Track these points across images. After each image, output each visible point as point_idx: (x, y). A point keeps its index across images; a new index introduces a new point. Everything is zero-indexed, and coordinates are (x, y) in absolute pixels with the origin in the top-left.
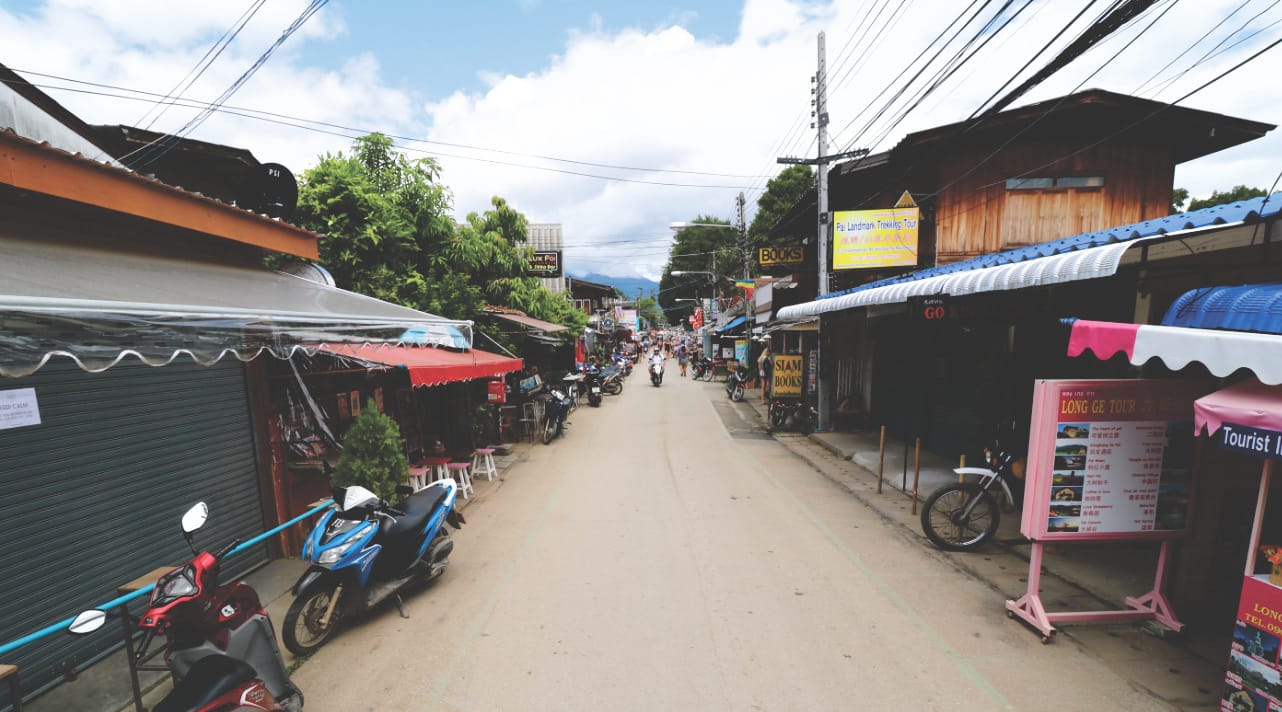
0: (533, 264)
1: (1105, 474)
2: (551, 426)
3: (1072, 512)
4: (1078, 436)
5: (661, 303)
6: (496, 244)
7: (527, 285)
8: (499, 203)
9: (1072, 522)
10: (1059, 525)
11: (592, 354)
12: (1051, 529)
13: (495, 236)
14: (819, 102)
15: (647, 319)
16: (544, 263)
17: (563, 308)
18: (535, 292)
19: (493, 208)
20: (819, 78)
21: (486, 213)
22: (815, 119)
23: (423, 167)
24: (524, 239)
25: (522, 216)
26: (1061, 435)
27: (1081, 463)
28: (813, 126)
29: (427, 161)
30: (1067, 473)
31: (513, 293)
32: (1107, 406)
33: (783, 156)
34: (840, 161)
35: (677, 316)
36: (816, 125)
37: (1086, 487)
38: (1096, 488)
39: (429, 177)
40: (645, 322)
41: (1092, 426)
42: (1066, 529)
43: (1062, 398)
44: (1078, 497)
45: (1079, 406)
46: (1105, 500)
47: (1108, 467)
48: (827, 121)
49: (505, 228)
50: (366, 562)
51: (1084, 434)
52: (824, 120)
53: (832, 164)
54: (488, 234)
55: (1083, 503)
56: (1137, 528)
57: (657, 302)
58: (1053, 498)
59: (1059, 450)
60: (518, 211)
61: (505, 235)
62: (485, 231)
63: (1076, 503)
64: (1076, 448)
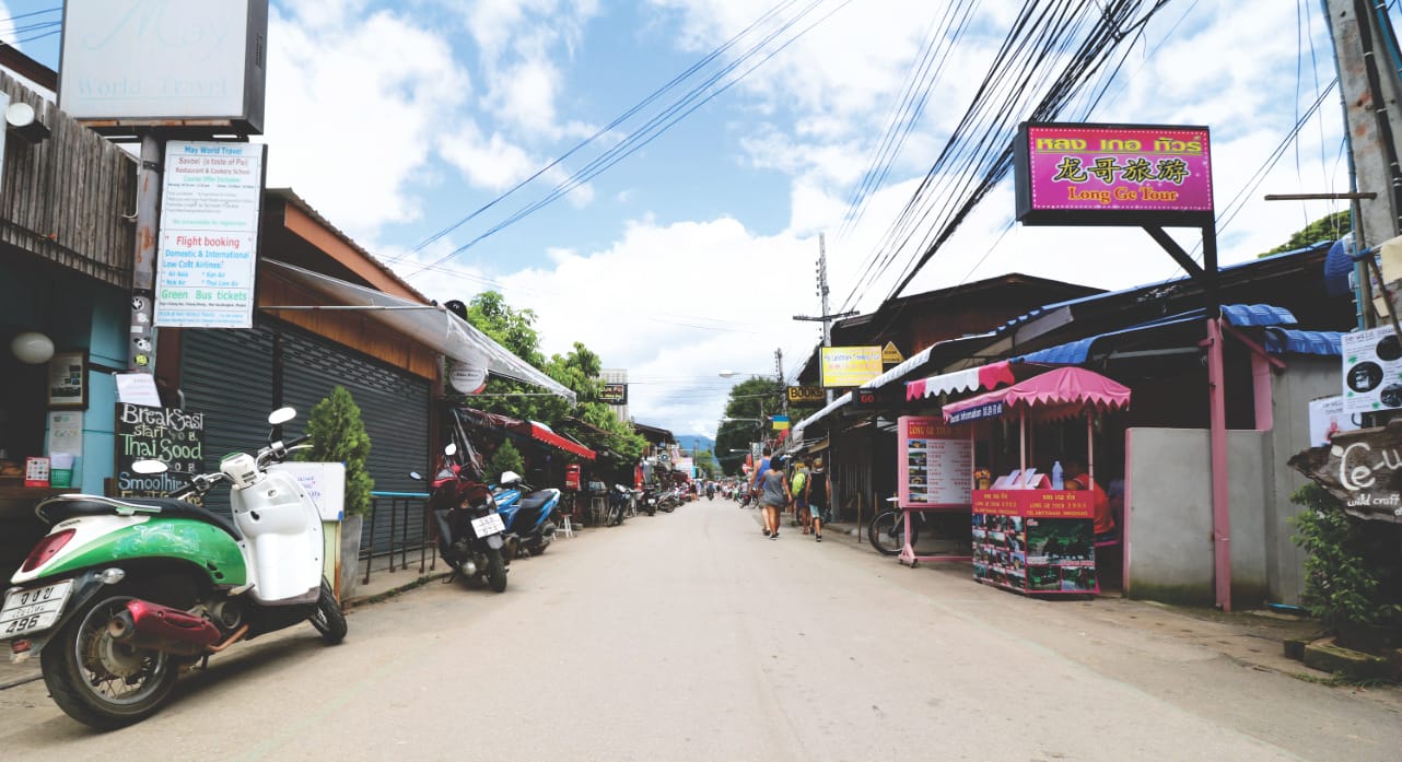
0: (604, 393)
1: (939, 469)
2: (614, 512)
3: (923, 491)
4: (921, 446)
5: (717, 455)
6: (576, 376)
7: (599, 409)
8: (579, 346)
9: (923, 497)
10: (916, 498)
11: (649, 484)
12: (912, 501)
13: (575, 370)
14: (822, 278)
15: (704, 470)
16: (613, 393)
17: (626, 433)
18: (604, 415)
19: (575, 351)
20: (821, 262)
21: (569, 353)
22: (820, 290)
23: (524, 315)
24: (598, 375)
25: (597, 357)
26: (910, 446)
27: (924, 462)
28: (818, 294)
29: (527, 311)
30: (916, 468)
31: (587, 414)
32: (935, 432)
33: (796, 315)
34: (839, 319)
35: (732, 468)
36: (821, 294)
37: (929, 477)
38: (934, 477)
39: (529, 323)
40: (701, 471)
41: (928, 441)
42: (919, 501)
43: (909, 426)
44: (925, 482)
45: (919, 430)
46: (940, 484)
47: (940, 465)
48: (828, 292)
49: (584, 366)
50: (512, 513)
51: (924, 446)
52: (825, 291)
53: (834, 321)
54: (569, 369)
55: (928, 486)
56: (962, 501)
57: (713, 456)
58: (910, 482)
59: (910, 454)
60: (595, 353)
61: (583, 369)
62: (567, 367)
63: (924, 486)
64: (921, 454)
